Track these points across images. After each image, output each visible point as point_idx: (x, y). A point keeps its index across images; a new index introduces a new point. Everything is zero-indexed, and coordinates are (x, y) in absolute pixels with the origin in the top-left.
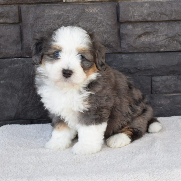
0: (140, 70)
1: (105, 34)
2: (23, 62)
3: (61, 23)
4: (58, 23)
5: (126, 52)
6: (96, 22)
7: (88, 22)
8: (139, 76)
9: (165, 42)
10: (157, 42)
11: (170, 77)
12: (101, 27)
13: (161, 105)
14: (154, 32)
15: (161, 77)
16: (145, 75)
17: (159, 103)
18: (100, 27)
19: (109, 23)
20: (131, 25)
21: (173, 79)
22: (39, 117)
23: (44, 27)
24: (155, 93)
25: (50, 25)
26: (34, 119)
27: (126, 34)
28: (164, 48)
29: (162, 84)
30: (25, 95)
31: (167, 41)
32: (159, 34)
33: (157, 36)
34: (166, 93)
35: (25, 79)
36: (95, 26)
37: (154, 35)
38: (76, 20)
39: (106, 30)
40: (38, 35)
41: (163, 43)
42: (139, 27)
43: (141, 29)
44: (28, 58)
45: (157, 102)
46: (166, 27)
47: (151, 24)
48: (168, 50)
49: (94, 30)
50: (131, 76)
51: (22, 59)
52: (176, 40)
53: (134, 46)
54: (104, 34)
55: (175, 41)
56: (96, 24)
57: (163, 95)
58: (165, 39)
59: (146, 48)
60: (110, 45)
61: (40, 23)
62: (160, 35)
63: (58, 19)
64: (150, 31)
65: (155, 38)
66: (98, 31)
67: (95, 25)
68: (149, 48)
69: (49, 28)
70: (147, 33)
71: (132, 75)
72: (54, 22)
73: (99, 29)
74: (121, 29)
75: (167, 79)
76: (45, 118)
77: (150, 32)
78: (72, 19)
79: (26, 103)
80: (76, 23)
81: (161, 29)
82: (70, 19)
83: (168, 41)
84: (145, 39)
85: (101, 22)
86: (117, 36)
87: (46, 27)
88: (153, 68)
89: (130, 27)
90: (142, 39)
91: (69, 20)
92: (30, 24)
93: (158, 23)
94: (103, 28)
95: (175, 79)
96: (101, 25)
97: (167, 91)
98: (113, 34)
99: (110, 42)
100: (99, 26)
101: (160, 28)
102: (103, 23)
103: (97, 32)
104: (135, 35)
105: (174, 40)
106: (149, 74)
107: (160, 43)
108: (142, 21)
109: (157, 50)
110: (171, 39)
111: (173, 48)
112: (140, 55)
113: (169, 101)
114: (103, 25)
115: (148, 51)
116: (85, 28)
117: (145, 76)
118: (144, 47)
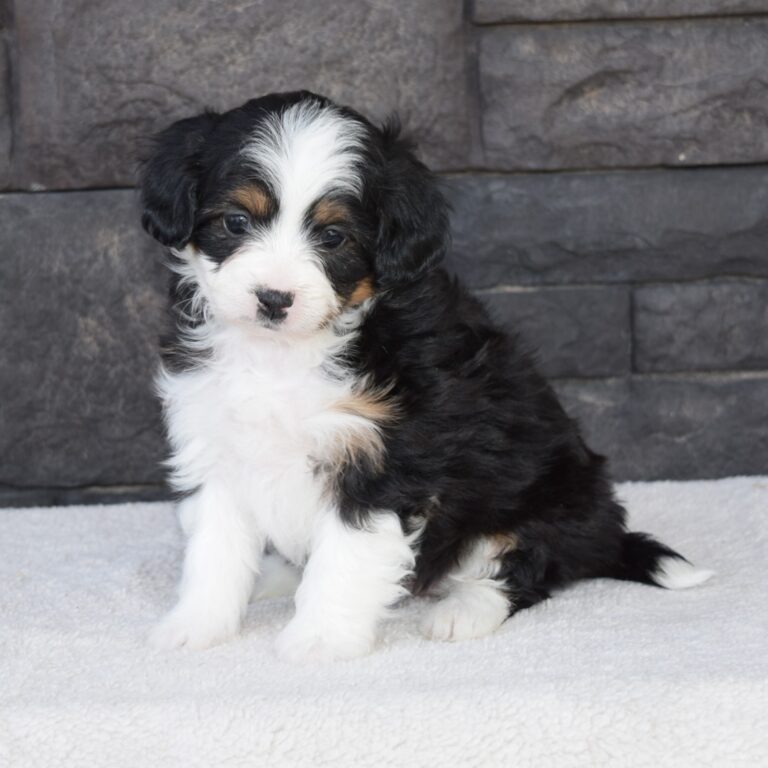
0: (573, 253)
1: (406, 81)
2: (18, 211)
3: (197, 26)
4: (181, 28)
5: (507, 167)
6: (363, 21)
7: (324, 23)
8: (573, 282)
9: (698, 120)
10: (659, 118)
11: (725, 289)
12: (388, 47)
13: (682, 427)
14: (645, 69)
15: (678, 288)
16: (598, 278)
17: (672, 414)
18: (382, 49)
19: (427, 27)
20: (530, 40)
21: (738, 299)
22: (92, 475)
23: (118, 47)
24: (653, 371)
25: (147, 36)
26: (69, 484)
27: (507, 82)
28: (693, 148)
29: (684, 324)
30: (27, 368)
31: (704, 114)
32: (668, 83)
33: (658, 90)
34: (707, 369)
35: (23, 294)
36: (358, 40)
37: (641, 85)
38: (269, 14)
39: (410, 63)
40: (86, 84)
41: (687, 126)
42: (572, 48)
43: (577, 56)
44: (41, 196)
45: (663, 412)
46: (701, 45)
47: (631, 32)
48: (713, 158)
49: (355, 63)
50: (533, 285)
51: (15, 198)
52: (753, 112)
53: (545, 138)
54: (401, 82)
55: (747, 116)
56: (363, 32)
57: (692, 379)
58: (695, 107)
59: (605, 149)
60: (428, 132)
61: (99, 29)
62: (670, 87)
63: (181, 8)
64: (623, 65)
65: (648, 99)
66: (373, 65)
67: (357, 35)
68: (620, 149)
69: (142, 53)
70: (607, 78)
71: (538, 279)
72: (164, 21)
73: (378, 58)
74: (484, 59)
75: (711, 302)
76: (120, 484)
77: (627, 72)
78: (247, 10)
79: (31, 409)
80: (268, 29)
81: (677, 55)
82: (239, 9)
83: (709, 116)
84: (600, 106)
85: (386, 23)
86: (462, 93)
87: (124, 46)
88: (639, 243)
89: (526, 46)
90: (587, 106)
91: (235, 14)
92: (54, 33)
93: (659, 28)
94: (395, 53)
95: (747, 298)
96: (387, 36)
97: (709, 359)
98: (444, 81)
99: (432, 118)
100: (378, 43)
101: (671, 54)
102: (397, 27)
103: (366, 71)
104: (553, 85)
105: (739, 111)
106: (623, 275)
107: (672, 126)
108: (586, 16)
109: (657, 158)
110: (724, 105)
111: (738, 150)
112: (575, 184)
113: (719, 410)
114: (396, 38)
115: (613, 163)
116: (309, 52)
117: (600, 283)
118: (597, 144)
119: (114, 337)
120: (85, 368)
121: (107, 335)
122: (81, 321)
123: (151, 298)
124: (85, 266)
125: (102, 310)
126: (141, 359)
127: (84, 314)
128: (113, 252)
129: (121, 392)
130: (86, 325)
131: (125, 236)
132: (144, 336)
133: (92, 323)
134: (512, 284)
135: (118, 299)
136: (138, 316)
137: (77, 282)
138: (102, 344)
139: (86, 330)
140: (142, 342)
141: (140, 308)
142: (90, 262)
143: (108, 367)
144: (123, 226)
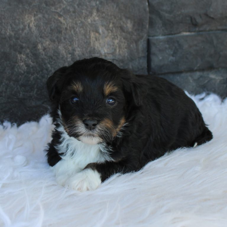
119: (33, 63)
120: (20, 76)
121: (30, 62)
122: (19, 56)
123: (49, 45)
124: (20, 32)
125: (28, 51)
126: (45, 71)
127: (20, 53)
128: (32, 25)
129: (36, 86)
130: (21, 58)
131: (37, 17)
132: (46, 61)
133: (24, 56)
134: (186, 32)
135: (35, 46)
136: (43, 53)
137: (17, 39)
138: (28, 66)
139: (21, 60)
140: (45, 64)
141: (45, 49)
142: (23, 30)
143: (30, 75)
144: (35, 13)
